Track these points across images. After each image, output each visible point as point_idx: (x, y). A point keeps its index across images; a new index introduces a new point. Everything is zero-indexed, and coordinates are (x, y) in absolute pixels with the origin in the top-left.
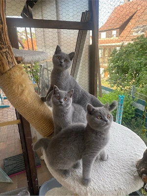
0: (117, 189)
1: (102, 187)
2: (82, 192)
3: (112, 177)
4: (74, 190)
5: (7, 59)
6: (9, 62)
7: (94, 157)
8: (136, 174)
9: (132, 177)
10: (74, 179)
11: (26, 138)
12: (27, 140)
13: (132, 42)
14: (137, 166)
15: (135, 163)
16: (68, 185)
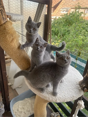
0: (72, 96)
1: (64, 96)
2: (53, 99)
3: (68, 91)
4: (49, 99)
5: (2, 16)
6: (3, 18)
7: (60, 80)
8: (80, 88)
9: (78, 90)
10: (48, 93)
11: (3, 72)
12: (3, 73)
13: (61, 17)
14: (79, 84)
15: (78, 83)
16: (45, 97)
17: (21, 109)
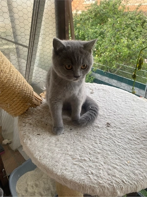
16: (79, 186)
17: (32, 187)
